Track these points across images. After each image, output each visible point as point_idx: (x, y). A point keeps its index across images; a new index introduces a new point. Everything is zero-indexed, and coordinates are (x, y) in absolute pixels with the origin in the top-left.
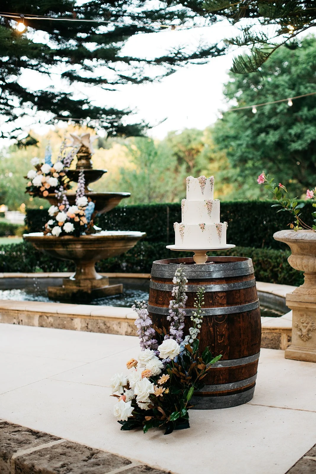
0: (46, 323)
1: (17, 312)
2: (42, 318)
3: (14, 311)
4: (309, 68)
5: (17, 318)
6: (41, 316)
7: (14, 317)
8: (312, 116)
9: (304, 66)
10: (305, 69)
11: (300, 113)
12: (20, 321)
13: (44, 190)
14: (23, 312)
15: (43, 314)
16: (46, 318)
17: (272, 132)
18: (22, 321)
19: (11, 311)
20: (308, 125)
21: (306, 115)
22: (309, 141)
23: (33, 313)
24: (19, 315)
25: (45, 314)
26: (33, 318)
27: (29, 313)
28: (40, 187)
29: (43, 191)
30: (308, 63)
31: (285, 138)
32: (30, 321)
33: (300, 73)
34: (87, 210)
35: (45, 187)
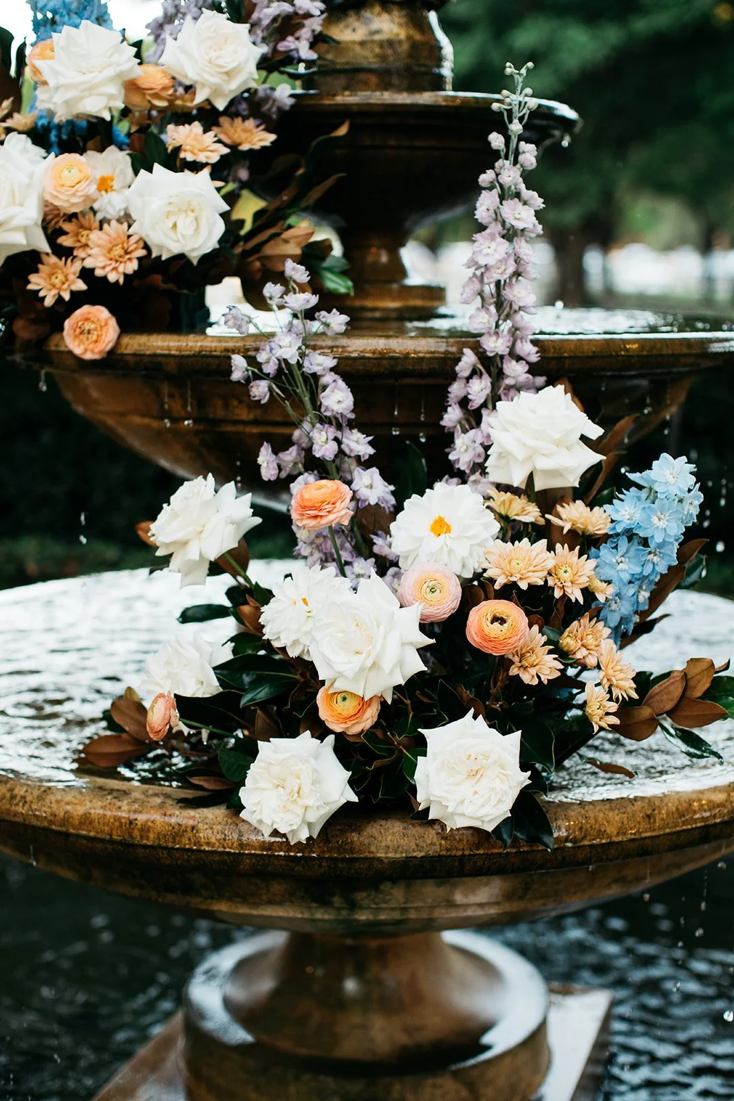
34: (623, 543)
35: (89, 263)
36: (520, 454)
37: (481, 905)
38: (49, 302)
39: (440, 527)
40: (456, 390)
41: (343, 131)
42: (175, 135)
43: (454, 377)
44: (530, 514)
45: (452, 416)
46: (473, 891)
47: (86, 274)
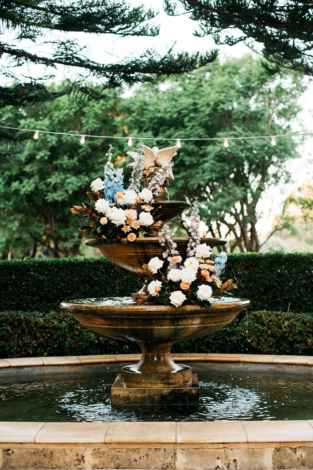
0: (291, 460)
1: (221, 446)
2: (281, 452)
3: (216, 446)
4: (72, 114)
5: (224, 458)
6: (278, 450)
7: (217, 455)
8: (72, 165)
9: (67, 111)
10: (67, 114)
11: (59, 162)
12: (232, 462)
13: (130, 232)
14: (238, 446)
15: (282, 445)
16: (289, 451)
17: (25, 181)
18: (235, 460)
19: (210, 446)
20: (68, 175)
21: (66, 163)
22: (71, 192)
23: (259, 446)
24: (229, 451)
25: (288, 445)
26: (261, 454)
27: (251, 446)
28: (122, 226)
29: (128, 233)
30: (71, 109)
31: (40, 188)
32: (253, 459)
33: (63, 118)
34: (218, 264)
35: (132, 226)
36: (202, 252)
37: (196, 324)
38: (125, 232)
39: (191, 263)
40: (189, 245)
41: (160, 207)
42: (143, 207)
43: (189, 242)
44: (203, 261)
45: (189, 249)
46: (196, 321)
47: (131, 228)
